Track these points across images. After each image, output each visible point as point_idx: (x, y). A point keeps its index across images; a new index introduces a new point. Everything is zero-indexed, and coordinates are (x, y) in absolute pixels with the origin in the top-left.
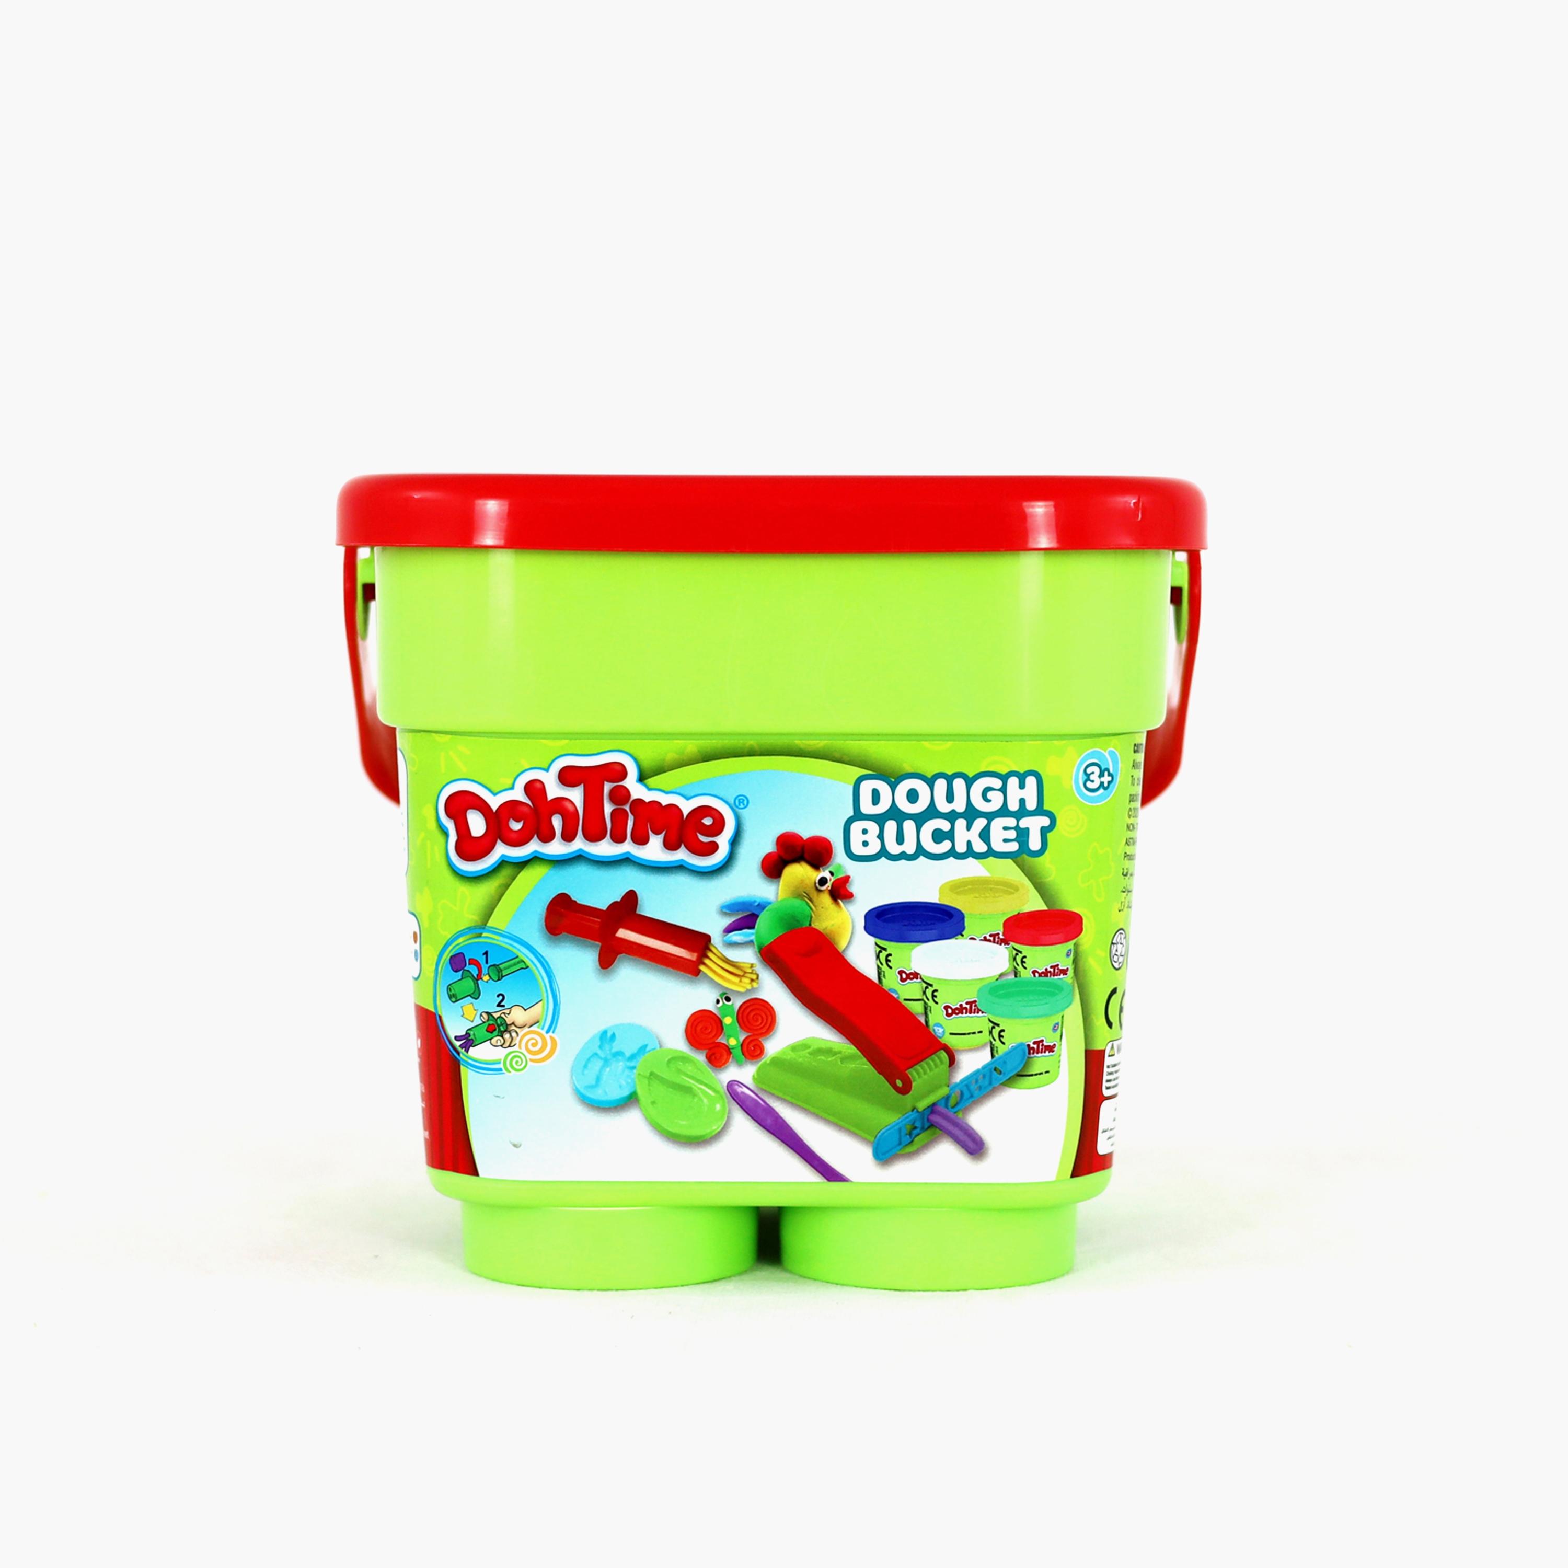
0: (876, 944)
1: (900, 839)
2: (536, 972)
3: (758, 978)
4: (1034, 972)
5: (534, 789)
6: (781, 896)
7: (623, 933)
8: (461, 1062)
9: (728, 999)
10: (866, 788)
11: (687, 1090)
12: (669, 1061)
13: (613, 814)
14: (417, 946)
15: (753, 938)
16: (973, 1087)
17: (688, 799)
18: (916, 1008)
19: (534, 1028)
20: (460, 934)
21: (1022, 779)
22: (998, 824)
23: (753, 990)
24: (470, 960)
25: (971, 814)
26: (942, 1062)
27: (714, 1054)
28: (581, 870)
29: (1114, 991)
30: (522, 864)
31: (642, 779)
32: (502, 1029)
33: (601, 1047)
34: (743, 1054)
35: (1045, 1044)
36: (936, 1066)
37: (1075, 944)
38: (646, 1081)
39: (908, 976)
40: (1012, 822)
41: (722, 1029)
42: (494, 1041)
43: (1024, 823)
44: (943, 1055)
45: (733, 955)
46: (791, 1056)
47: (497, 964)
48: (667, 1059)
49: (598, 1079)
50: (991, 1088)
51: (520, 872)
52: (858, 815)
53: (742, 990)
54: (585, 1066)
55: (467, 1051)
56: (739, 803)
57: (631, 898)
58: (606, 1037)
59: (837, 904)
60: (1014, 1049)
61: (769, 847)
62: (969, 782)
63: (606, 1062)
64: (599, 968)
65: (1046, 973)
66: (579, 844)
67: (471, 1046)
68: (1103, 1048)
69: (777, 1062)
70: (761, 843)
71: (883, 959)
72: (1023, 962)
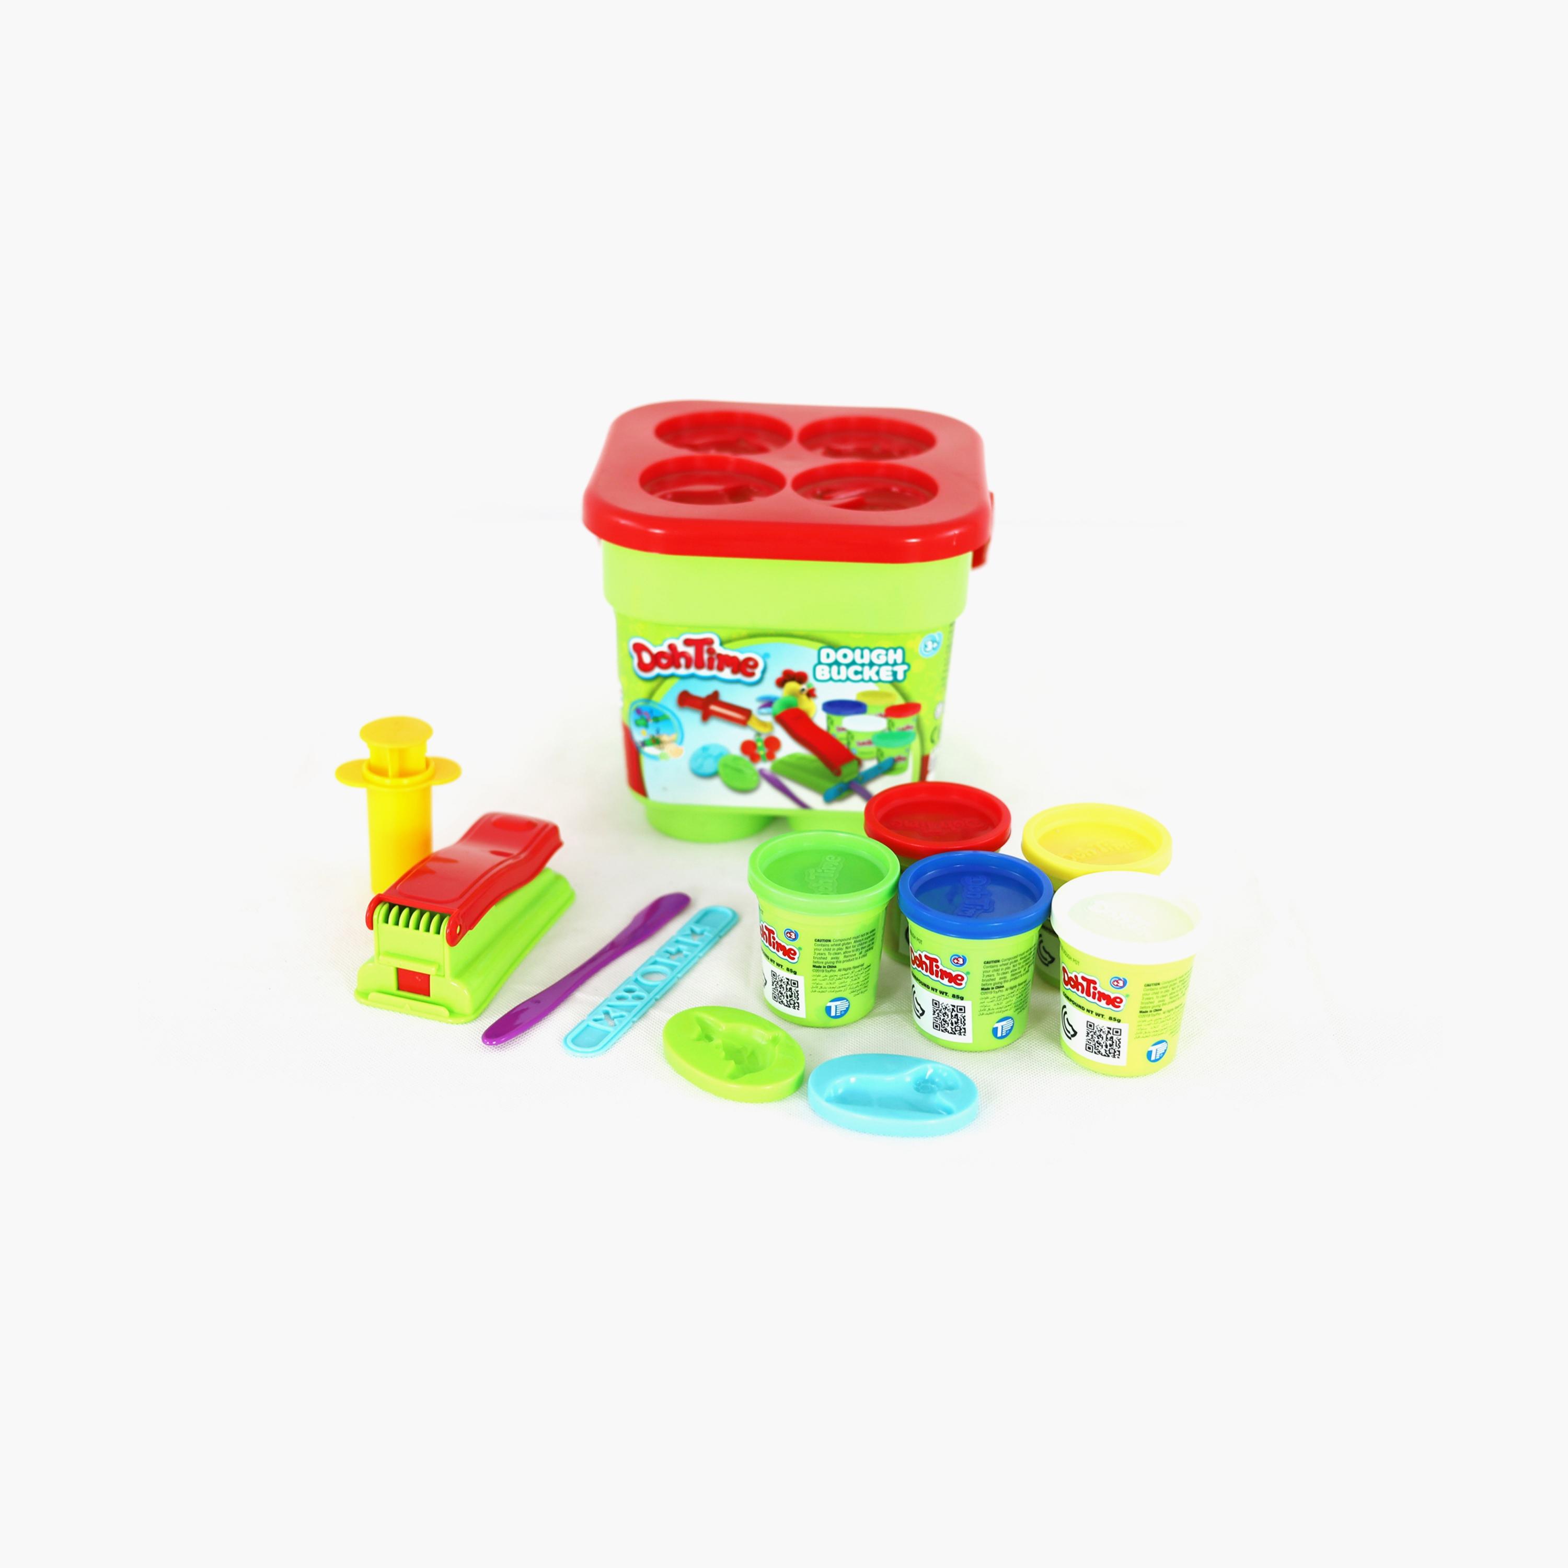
0: (827, 716)
2: (673, 721)
3: (773, 728)
4: (898, 729)
5: (672, 647)
8: (641, 752)
9: (759, 736)
10: (824, 652)
11: (742, 771)
12: (733, 760)
16: (869, 774)
18: (844, 742)
19: (672, 743)
20: (641, 700)
21: (895, 650)
23: (771, 733)
24: (645, 711)
25: (871, 664)
26: (855, 764)
28: (693, 681)
30: (666, 677)
31: (722, 644)
32: (658, 742)
33: (702, 753)
36: (853, 766)
37: (917, 716)
38: (722, 766)
39: (841, 729)
40: (890, 668)
42: (655, 746)
43: (896, 668)
44: (856, 761)
45: (762, 718)
46: (787, 759)
47: (656, 716)
49: (702, 765)
50: (878, 775)
51: (665, 680)
52: (820, 663)
53: (766, 732)
55: (644, 748)
56: (765, 656)
57: (715, 695)
58: (705, 749)
60: (888, 759)
61: (779, 674)
62: (871, 651)
63: (705, 758)
64: (702, 721)
65: (904, 729)
66: (693, 670)
67: (645, 746)
69: (783, 762)
70: (776, 673)
71: (830, 722)
72: (892, 725)
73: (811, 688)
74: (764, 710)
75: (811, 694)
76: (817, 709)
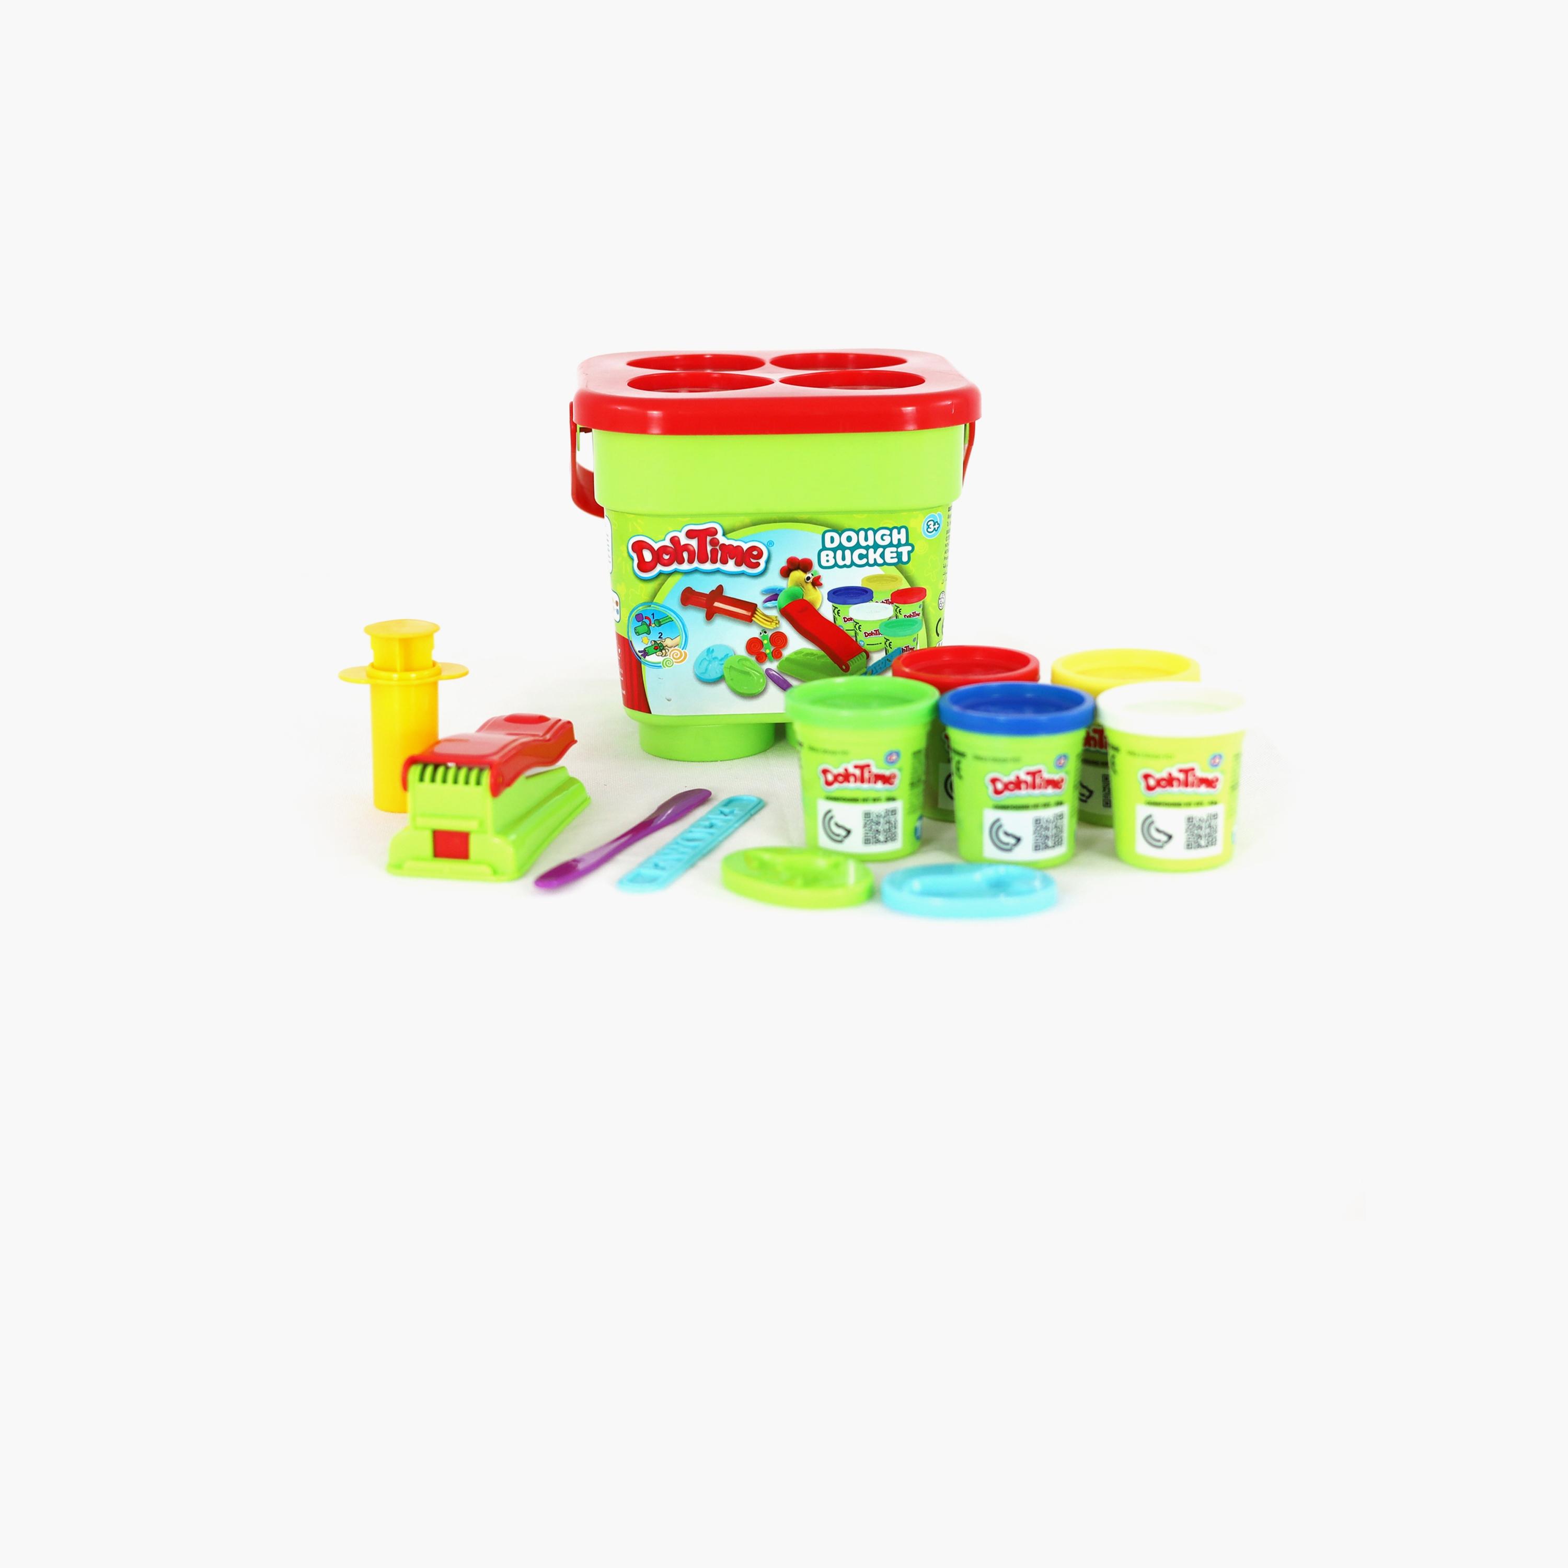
0: (833, 606)
1: (844, 559)
2: (677, 624)
3: (779, 622)
4: (905, 616)
5: (674, 540)
6: (790, 585)
7: (717, 604)
8: (642, 663)
9: (765, 632)
10: (828, 536)
11: (747, 673)
12: (738, 661)
14: (618, 608)
15: (776, 605)
16: (878, 668)
17: (746, 543)
18: (852, 634)
19: (676, 648)
20: (642, 604)
22: (888, 550)
23: (777, 628)
24: (645, 617)
26: (863, 657)
27: (759, 657)
28: (697, 576)
29: (940, 620)
30: (669, 574)
31: (724, 534)
32: (661, 648)
33: (707, 655)
34: (773, 656)
35: (910, 647)
36: (861, 659)
37: (923, 602)
38: (728, 670)
39: (848, 619)
40: (894, 549)
41: (763, 646)
42: (657, 653)
43: (900, 550)
44: (864, 654)
45: (768, 613)
46: (794, 656)
47: (658, 619)
48: (738, 660)
49: (706, 670)
50: (885, 668)
51: (668, 578)
52: (824, 548)
53: (772, 628)
54: (700, 664)
55: (645, 658)
56: (769, 544)
57: (720, 588)
58: (709, 651)
59: (815, 588)
60: (896, 650)
61: (784, 564)
63: (710, 662)
64: (706, 620)
65: (910, 616)
66: (696, 564)
67: (647, 655)
69: (788, 659)
70: (779, 562)
71: (836, 612)
72: (900, 612)
73: (816, 575)
74: (769, 604)
75: (816, 583)
76: (822, 598)
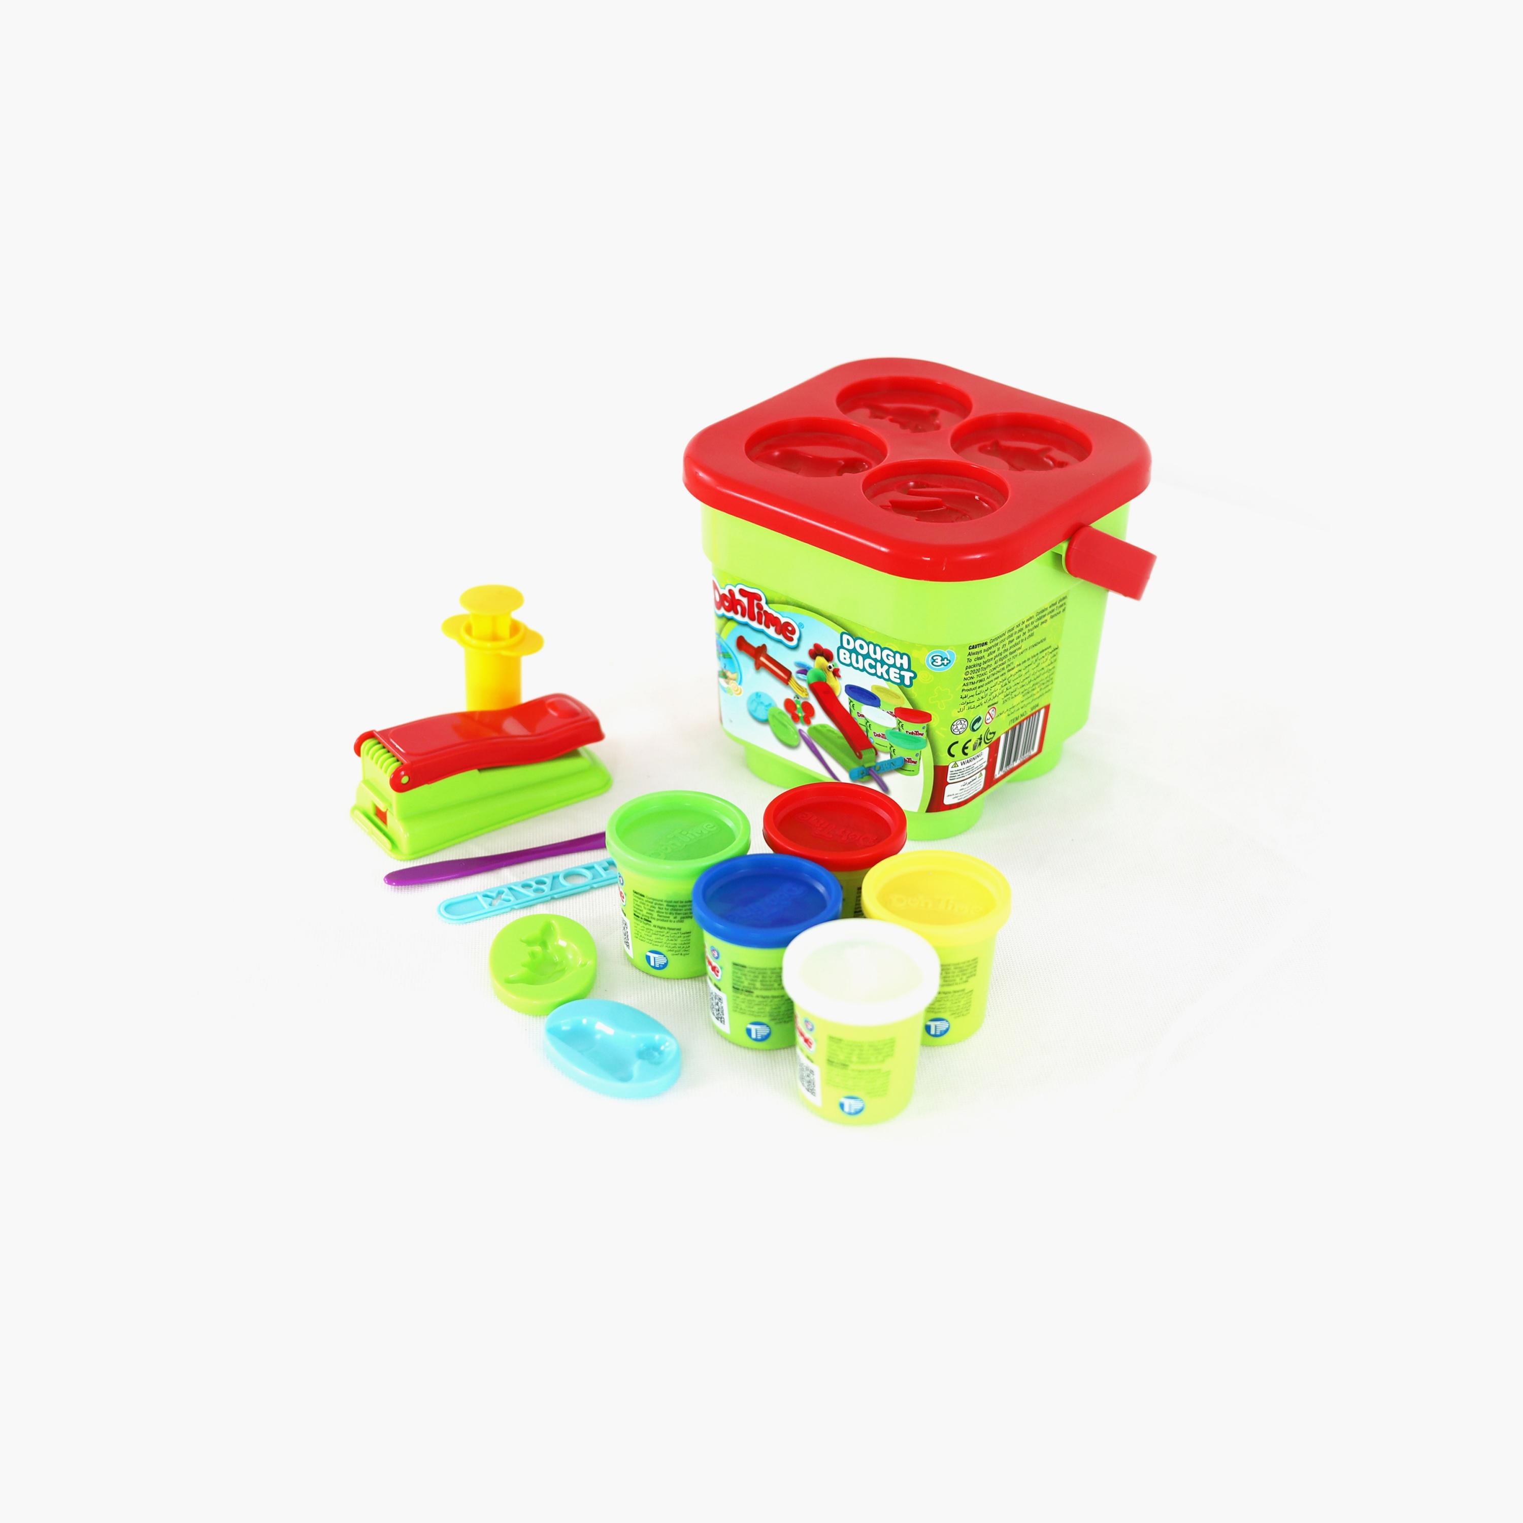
0: (849, 699)
2: (735, 662)
3: (808, 694)
4: (907, 732)
7: (762, 659)
9: (798, 698)
10: (845, 637)
11: (786, 726)
12: (779, 713)
13: (758, 613)
16: (884, 767)
17: (783, 617)
18: (864, 728)
19: (734, 681)
21: (902, 656)
23: (807, 698)
26: (873, 752)
28: (747, 629)
30: (730, 619)
32: (725, 676)
35: (915, 760)
36: (871, 753)
37: (927, 725)
38: (771, 717)
39: (861, 715)
42: (723, 679)
43: (903, 673)
44: (873, 750)
45: (799, 682)
46: (820, 728)
49: (756, 709)
50: (891, 769)
51: (728, 622)
53: (803, 697)
54: (752, 702)
56: (801, 626)
58: (758, 695)
60: (900, 758)
61: (811, 646)
62: (882, 650)
63: (758, 703)
64: (755, 668)
65: (912, 733)
68: (947, 765)
69: (815, 728)
70: (808, 644)
71: (852, 706)
72: (902, 726)
73: (836, 667)
74: (801, 676)
75: (836, 673)
76: (841, 689)
